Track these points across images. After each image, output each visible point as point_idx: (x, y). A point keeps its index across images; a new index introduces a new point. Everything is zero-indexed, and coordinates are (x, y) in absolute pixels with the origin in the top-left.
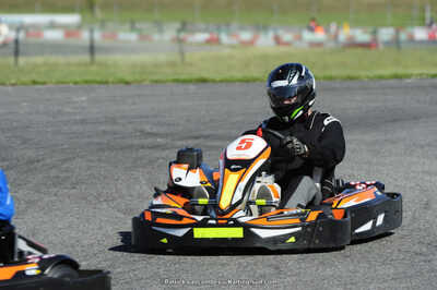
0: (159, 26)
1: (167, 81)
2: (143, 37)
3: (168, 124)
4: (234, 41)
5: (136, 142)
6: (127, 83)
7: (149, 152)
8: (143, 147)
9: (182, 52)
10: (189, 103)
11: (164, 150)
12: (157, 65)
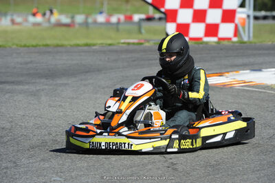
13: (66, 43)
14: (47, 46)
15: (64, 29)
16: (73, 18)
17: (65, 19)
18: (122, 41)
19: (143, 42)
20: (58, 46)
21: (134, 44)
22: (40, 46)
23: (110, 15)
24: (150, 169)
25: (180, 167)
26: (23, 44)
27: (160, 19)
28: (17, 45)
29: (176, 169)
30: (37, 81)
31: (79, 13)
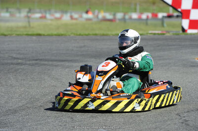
0: (19, 10)
1: (23, 35)
2: (12, 15)
3: (24, 54)
4: (52, 18)
5: (9, 61)
6: (5, 35)
7: (15, 66)
8: (12, 64)
9: (29, 22)
10: (33, 45)
11: (22, 65)
12: (17, 27)
13: (109, 33)
14: (96, 35)
15: (108, 23)
16: (114, 15)
17: (109, 16)
18: (150, 32)
19: (165, 33)
20: (104, 35)
21: (158, 34)
22: (91, 35)
23: (142, 13)
24: (169, 124)
25: (191, 123)
26: (78, 33)
27: (178, 16)
28: (74, 34)
29: (188, 125)
30: (89, 60)
31: (119, 12)
